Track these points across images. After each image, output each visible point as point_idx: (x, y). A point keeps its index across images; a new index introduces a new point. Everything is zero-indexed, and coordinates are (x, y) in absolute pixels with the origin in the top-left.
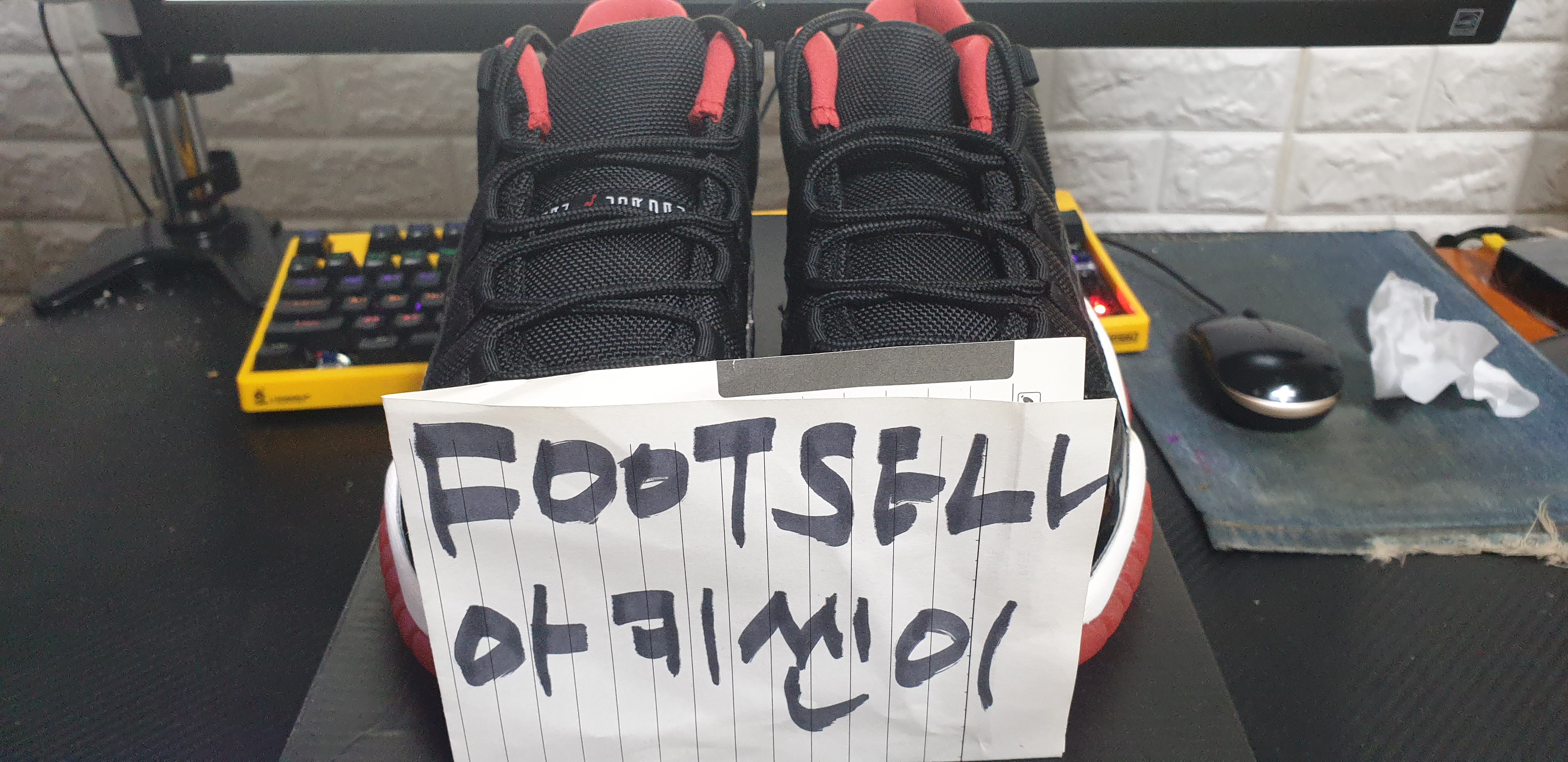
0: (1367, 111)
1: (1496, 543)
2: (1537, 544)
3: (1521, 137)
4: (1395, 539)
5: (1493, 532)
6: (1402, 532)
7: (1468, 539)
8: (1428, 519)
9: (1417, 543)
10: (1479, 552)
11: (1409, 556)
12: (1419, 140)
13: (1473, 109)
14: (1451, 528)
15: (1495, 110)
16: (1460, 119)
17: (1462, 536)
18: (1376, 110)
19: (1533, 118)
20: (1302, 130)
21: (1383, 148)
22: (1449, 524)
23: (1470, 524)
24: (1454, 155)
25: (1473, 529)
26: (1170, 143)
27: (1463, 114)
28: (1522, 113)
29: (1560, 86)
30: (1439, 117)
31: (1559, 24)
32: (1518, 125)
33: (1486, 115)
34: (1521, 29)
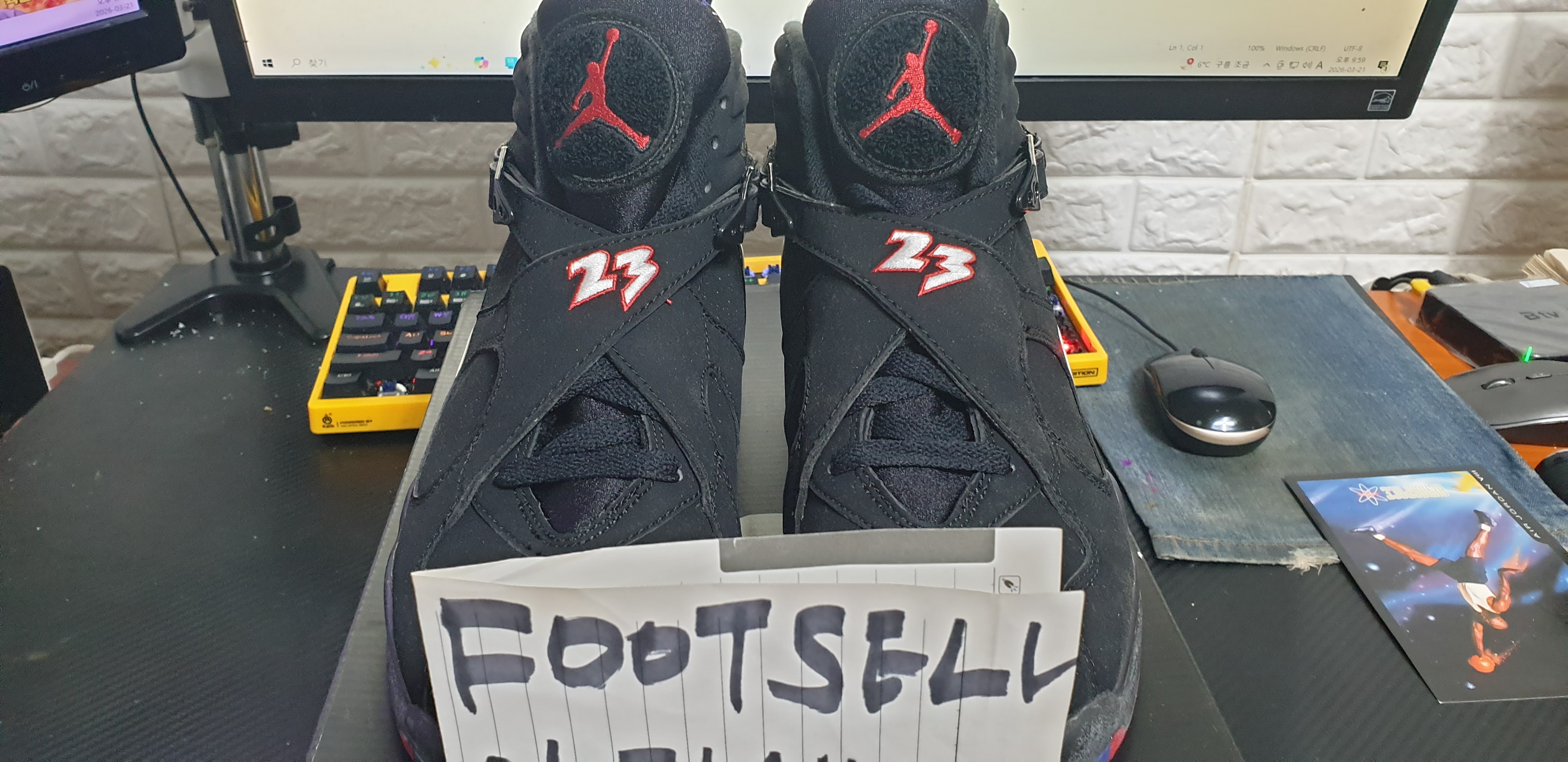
0: (1319, 161)
3: (1460, 186)
4: (1313, 552)
6: (1319, 546)
9: (1332, 554)
11: (1325, 565)
12: (1367, 187)
13: (1416, 161)
15: (1435, 161)
16: (1404, 168)
18: (1327, 160)
19: (1470, 168)
20: (1260, 177)
24: (1399, 201)
26: (1139, 188)
27: (1406, 164)
28: (1458, 164)
29: (1492, 140)
30: (1384, 167)
31: (1491, 85)
32: (1457, 174)
33: (1426, 165)
34: (1455, 88)
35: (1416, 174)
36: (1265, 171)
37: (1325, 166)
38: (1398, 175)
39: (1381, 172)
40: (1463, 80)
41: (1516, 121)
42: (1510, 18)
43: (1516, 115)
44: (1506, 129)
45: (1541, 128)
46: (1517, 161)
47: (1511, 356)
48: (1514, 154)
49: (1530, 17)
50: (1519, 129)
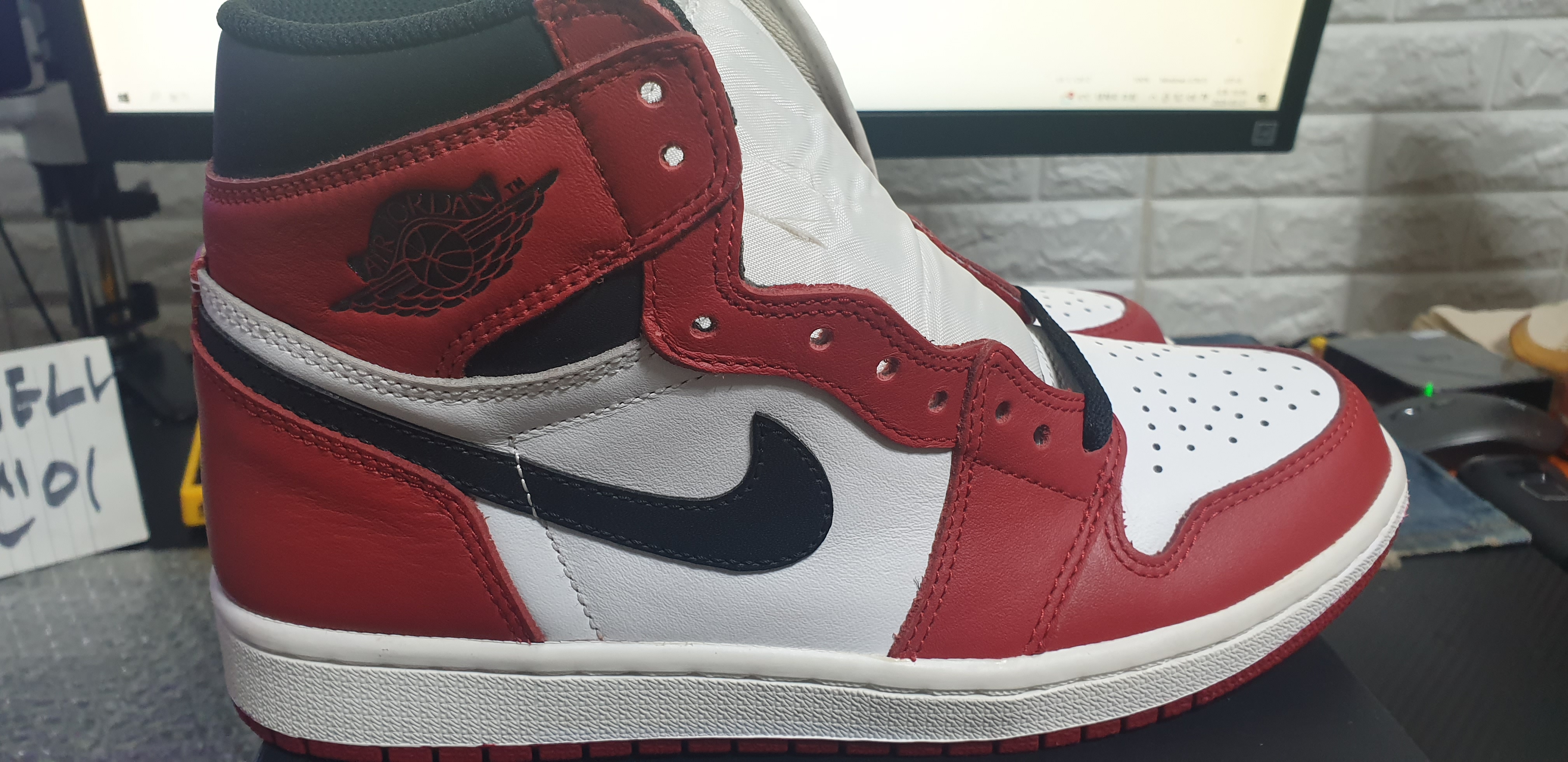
0: (1206, 257)
3: (1339, 280)
12: (1254, 284)
13: (1295, 254)
15: (1316, 256)
16: (1287, 264)
18: (1215, 257)
19: (1348, 262)
20: (1152, 276)
21: (1223, 290)
24: (1286, 297)
27: (1288, 259)
28: (1336, 258)
29: (1366, 233)
30: (1269, 262)
31: (1357, 180)
32: (1336, 268)
33: (1308, 260)
34: (1326, 184)
35: (1298, 270)
36: (1156, 270)
37: (1213, 264)
38: (1282, 271)
39: (1266, 267)
40: (1332, 176)
41: (1384, 216)
42: (1365, 118)
43: (1383, 209)
44: (1376, 223)
45: (1408, 221)
46: (1390, 254)
47: (1414, 392)
48: (1387, 247)
49: (1384, 116)
50: (1387, 223)
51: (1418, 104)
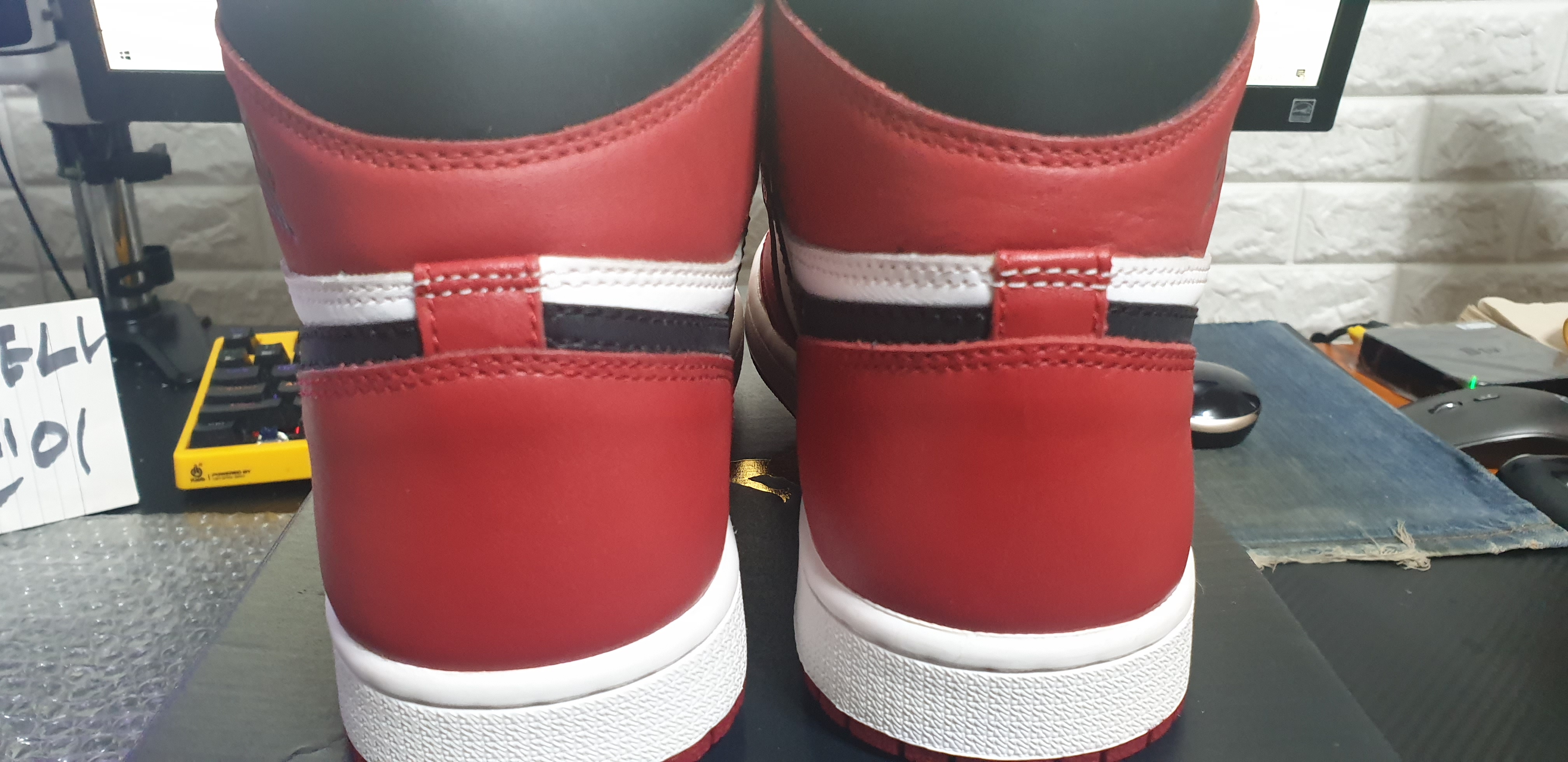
0: (1246, 244)
1: (1359, 553)
2: (1396, 552)
3: (1387, 269)
4: (1266, 552)
5: (1355, 544)
6: (1273, 546)
7: (1334, 549)
8: (1297, 536)
9: (1287, 554)
10: (1344, 560)
11: (1280, 564)
12: (1298, 271)
13: (1342, 242)
14: (1318, 542)
15: (1361, 244)
16: (1331, 252)
17: (1328, 548)
18: (1255, 243)
19: (1396, 251)
21: (1265, 279)
22: (1318, 539)
23: (1336, 538)
24: (1329, 285)
25: (1338, 542)
27: (1333, 247)
28: (1384, 246)
29: (1415, 222)
30: (1312, 250)
31: (1408, 166)
32: (1383, 257)
33: (1353, 248)
34: (1375, 170)
35: (1343, 258)
37: (1253, 250)
38: (1326, 259)
39: (1309, 255)
40: (1382, 162)
41: (1435, 203)
42: (1420, 101)
43: (1435, 197)
44: (1427, 211)
45: (1462, 209)
46: (1440, 243)
47: (1456, 385)
48: (1437, 236)
49: (1439, 99)
50: (1439, 210)
51: (1476, 88)
